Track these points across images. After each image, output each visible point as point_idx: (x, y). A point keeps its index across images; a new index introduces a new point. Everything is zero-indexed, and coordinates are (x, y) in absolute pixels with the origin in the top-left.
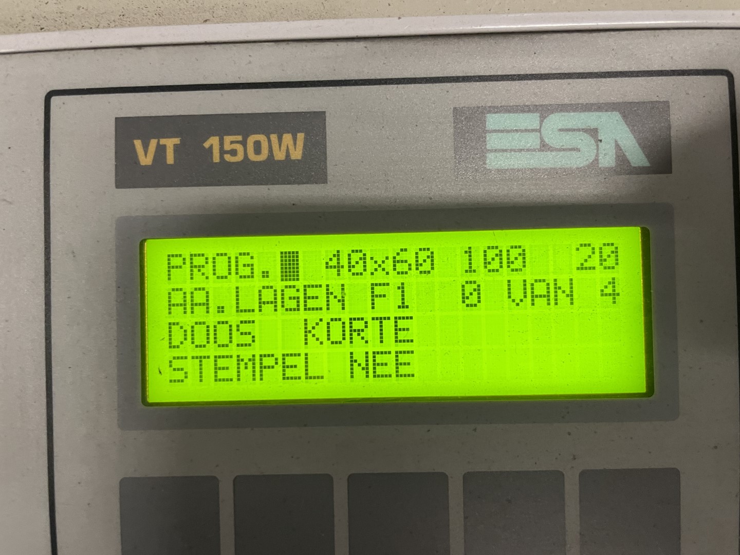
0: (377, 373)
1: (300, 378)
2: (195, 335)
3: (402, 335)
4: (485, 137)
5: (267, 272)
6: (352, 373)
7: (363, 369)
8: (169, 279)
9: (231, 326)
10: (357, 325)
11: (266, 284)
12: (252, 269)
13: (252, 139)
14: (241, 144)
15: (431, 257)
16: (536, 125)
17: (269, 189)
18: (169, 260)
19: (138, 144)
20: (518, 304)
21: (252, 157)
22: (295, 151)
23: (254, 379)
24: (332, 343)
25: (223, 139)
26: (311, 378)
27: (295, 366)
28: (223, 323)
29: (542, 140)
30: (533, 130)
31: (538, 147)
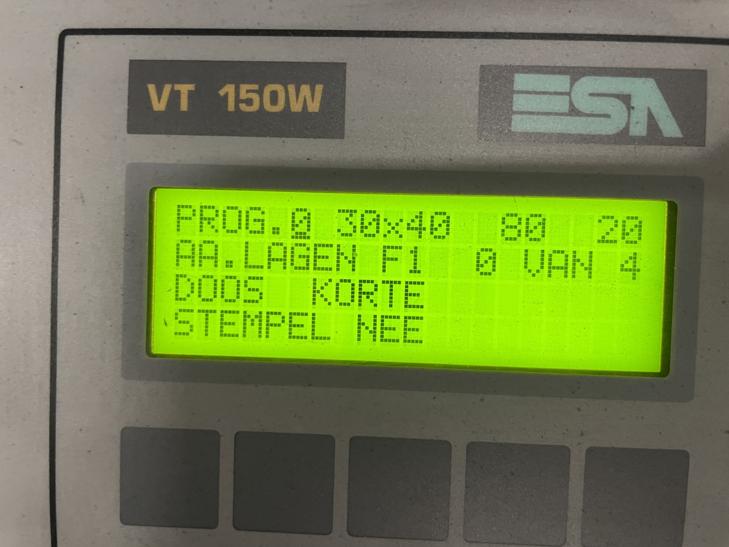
0: (385, 338)
1: (306, 338)
2: (202, 288)
3: (412, 300)
4: (512, 98)
5: (278, 229)
6: (359, 336)
7: (371, 332)
8: (178, 230)
9: (238, 281)
10: (367, 287)
11: (277, 241)
12: (263, 224)
13: (268, 89)
14: (257, 93)
15: (447, 222)
16: (565, 88)
17: (283, 142)
18: (179, 210)
19: (152, 88)
20: (534, 275)
21: (268, 107)
22: (313, 103)
23: (260, 336)
24: (341, 304)
25: (239, 88)
26: (317, 338)
27: (302, 326)
28: (231, 277)
29: (571, 103)
30: (562, 94)
31: (567, 112)
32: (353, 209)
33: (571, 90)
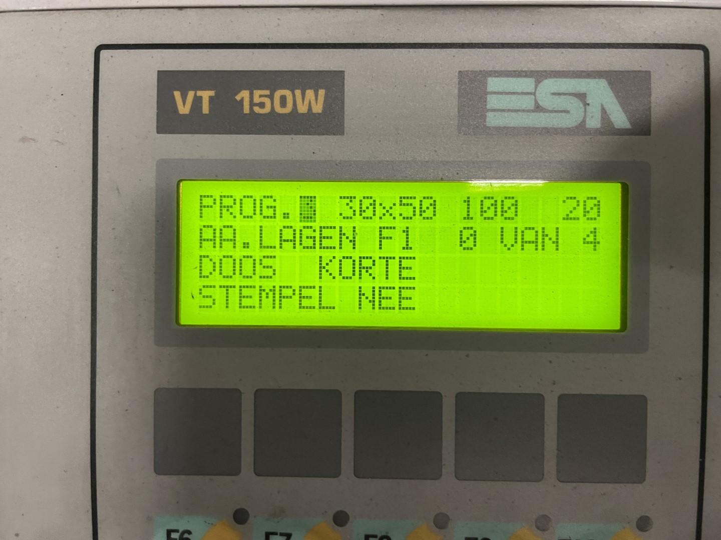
0: (383, 306)
1: (314, 308)
2: (223, 266)
3: (405, 273)
4: (486, 98)
5: (288, 214)
6: (360, 305)
7: (370, 301)
8: (201, 217)
9: (254, 260)
10: (367, 263)
11: (286, 225)
12: (275, 211)
13: (278, 94)
14: (269, 98)
15: (434, 205)
16: (531, 89)
17: (292, 139)
18: (201, 200)
19: (177, 95)
20: (509, 249)
21: (279, 109)
22: (317, 105)
23: (274, 307)
24: (344, 278)
25: (253, 93)
26: (324, 308)
27: (311, 297)
28: (248, 257)
29: (536, 102)
30: (528, 93)
31: (532, 109)
32: (353, 196)
33: (536, 90)
